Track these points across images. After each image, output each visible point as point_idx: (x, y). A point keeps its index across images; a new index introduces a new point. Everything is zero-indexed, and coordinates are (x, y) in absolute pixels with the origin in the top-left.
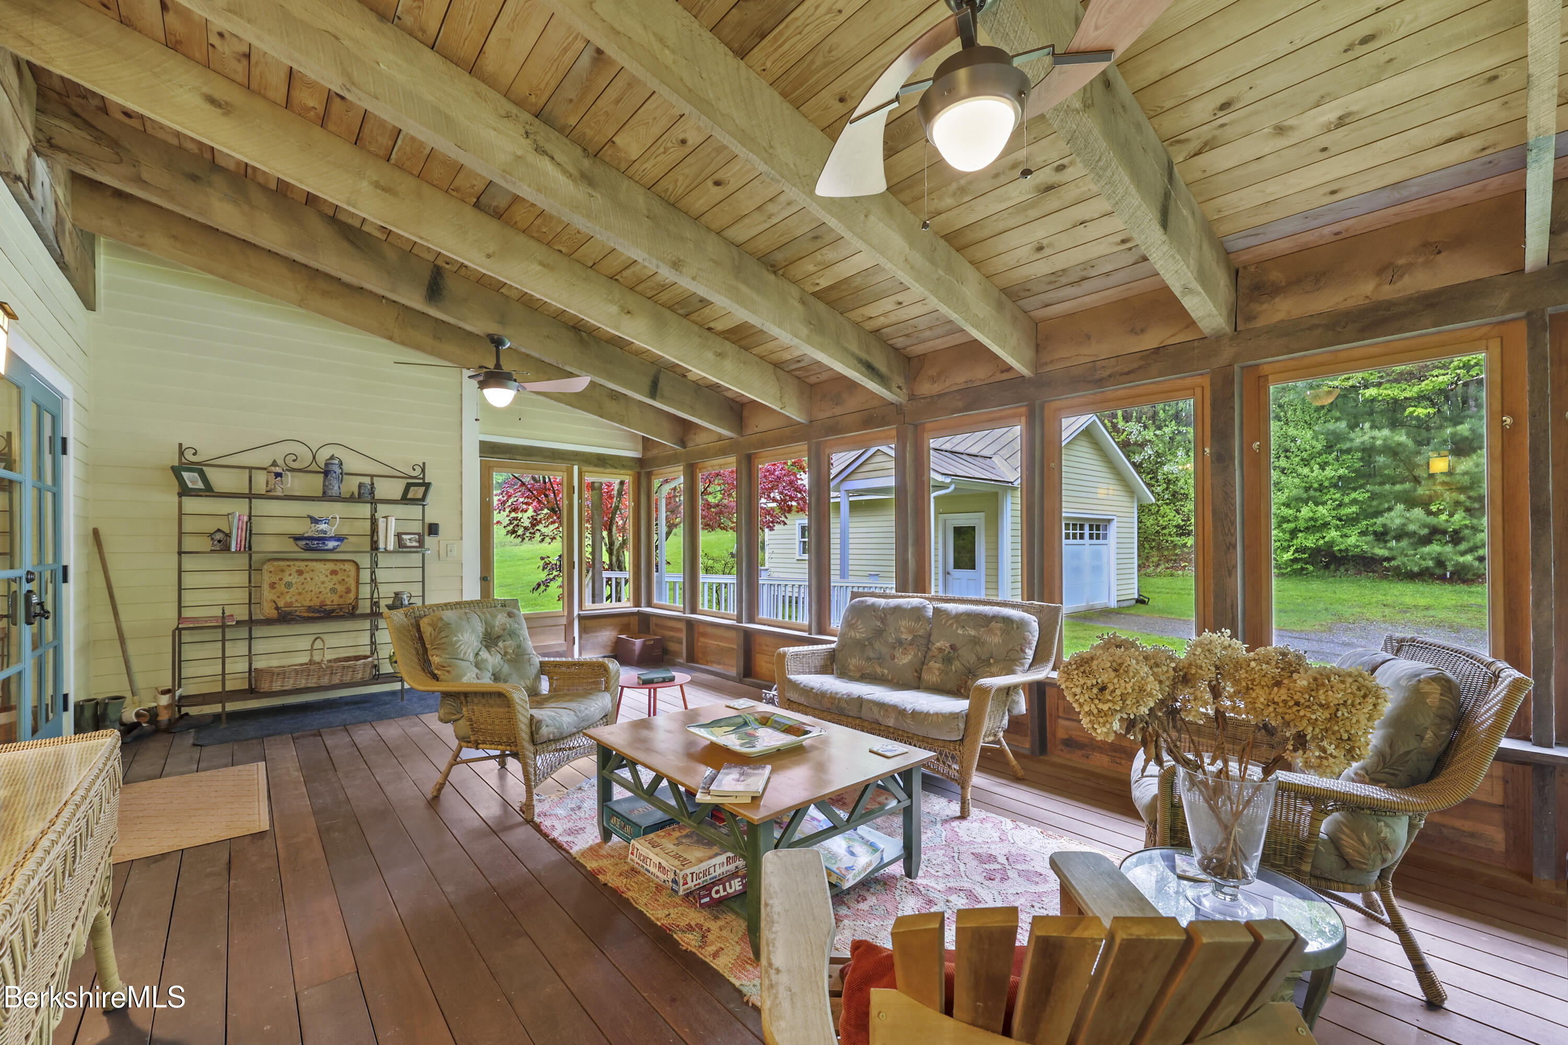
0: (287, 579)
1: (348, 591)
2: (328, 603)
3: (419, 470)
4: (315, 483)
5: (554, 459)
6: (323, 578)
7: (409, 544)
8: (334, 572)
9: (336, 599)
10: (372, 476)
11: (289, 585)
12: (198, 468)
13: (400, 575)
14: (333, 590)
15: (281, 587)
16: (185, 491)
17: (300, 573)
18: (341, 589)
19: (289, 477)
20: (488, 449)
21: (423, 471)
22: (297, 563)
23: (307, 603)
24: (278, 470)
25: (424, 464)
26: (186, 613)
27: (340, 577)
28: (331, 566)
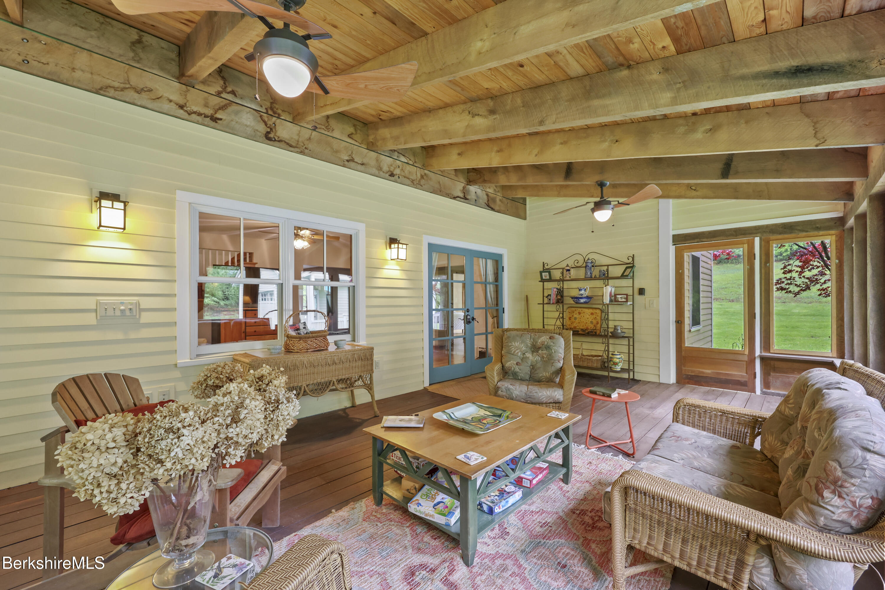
0: (575, 316)
1: (597, 323)
2: (589, 328)
3: (631, 259)
4: (581, 273)
5: (736, 236)
6: (588, 316)
7: (620, 300)
8: (592, 314)
9: (592, 326)
10: (608, 266)
11: (575, 318)
12: (548, 271)
13: (618, 317)
14: (592, 322)
15: (573, 319)
16: (543, 281)
17: (580, 313)
18: (594, 322)
19: (572, 271)
20: (678, 239)
21: (633, 260)
22: (579, 309)
23: (582, 328)
24: (568, 268)
25: (633, 255)
26: (546, 327)
27: (594, 316)
28: (591, 311)
